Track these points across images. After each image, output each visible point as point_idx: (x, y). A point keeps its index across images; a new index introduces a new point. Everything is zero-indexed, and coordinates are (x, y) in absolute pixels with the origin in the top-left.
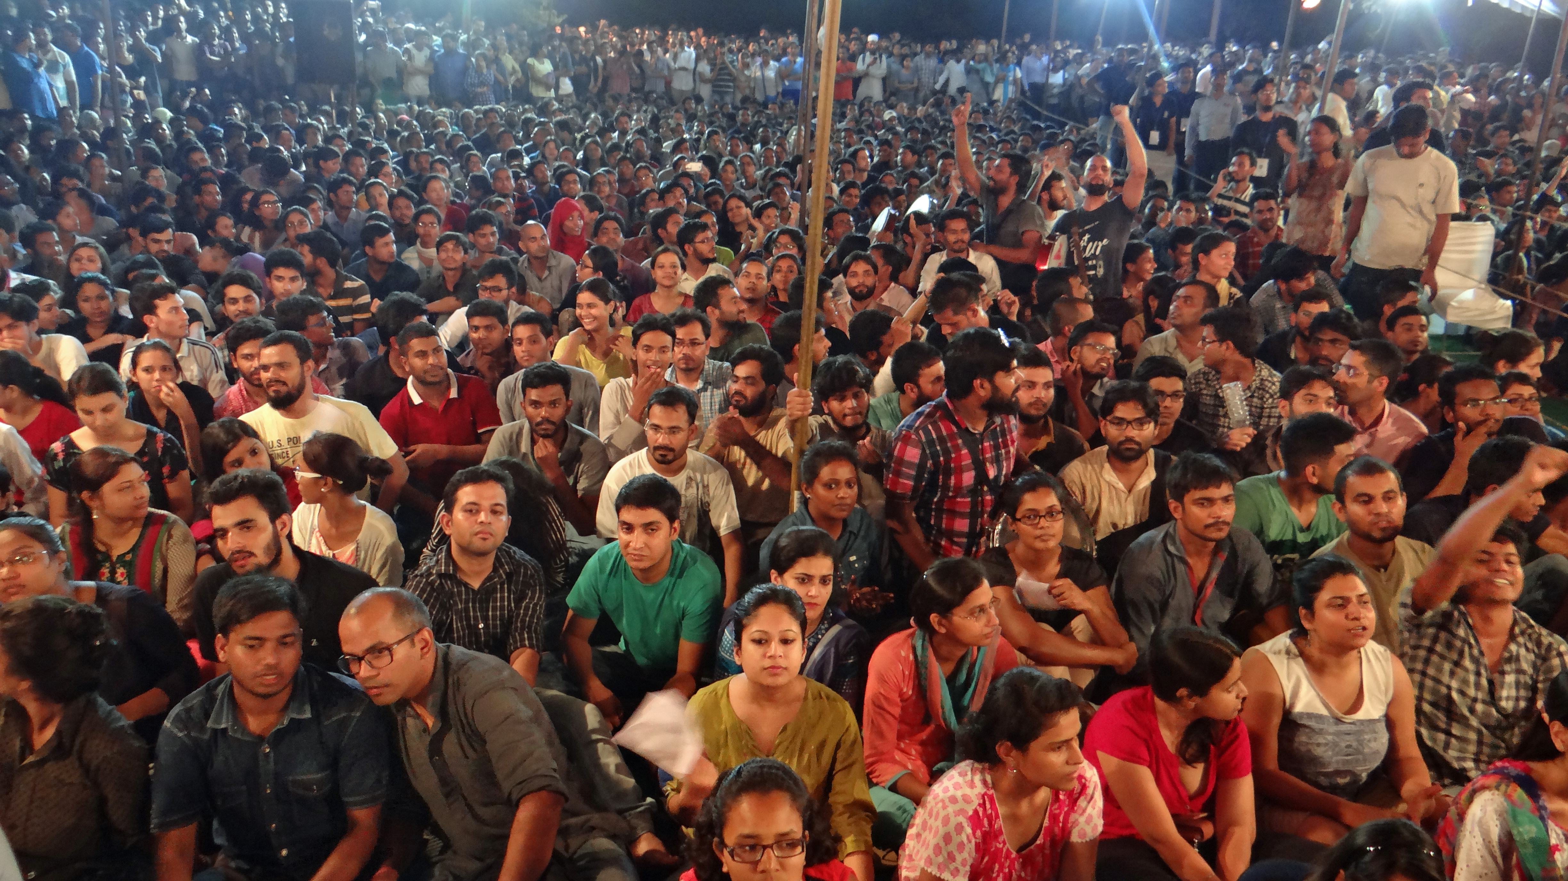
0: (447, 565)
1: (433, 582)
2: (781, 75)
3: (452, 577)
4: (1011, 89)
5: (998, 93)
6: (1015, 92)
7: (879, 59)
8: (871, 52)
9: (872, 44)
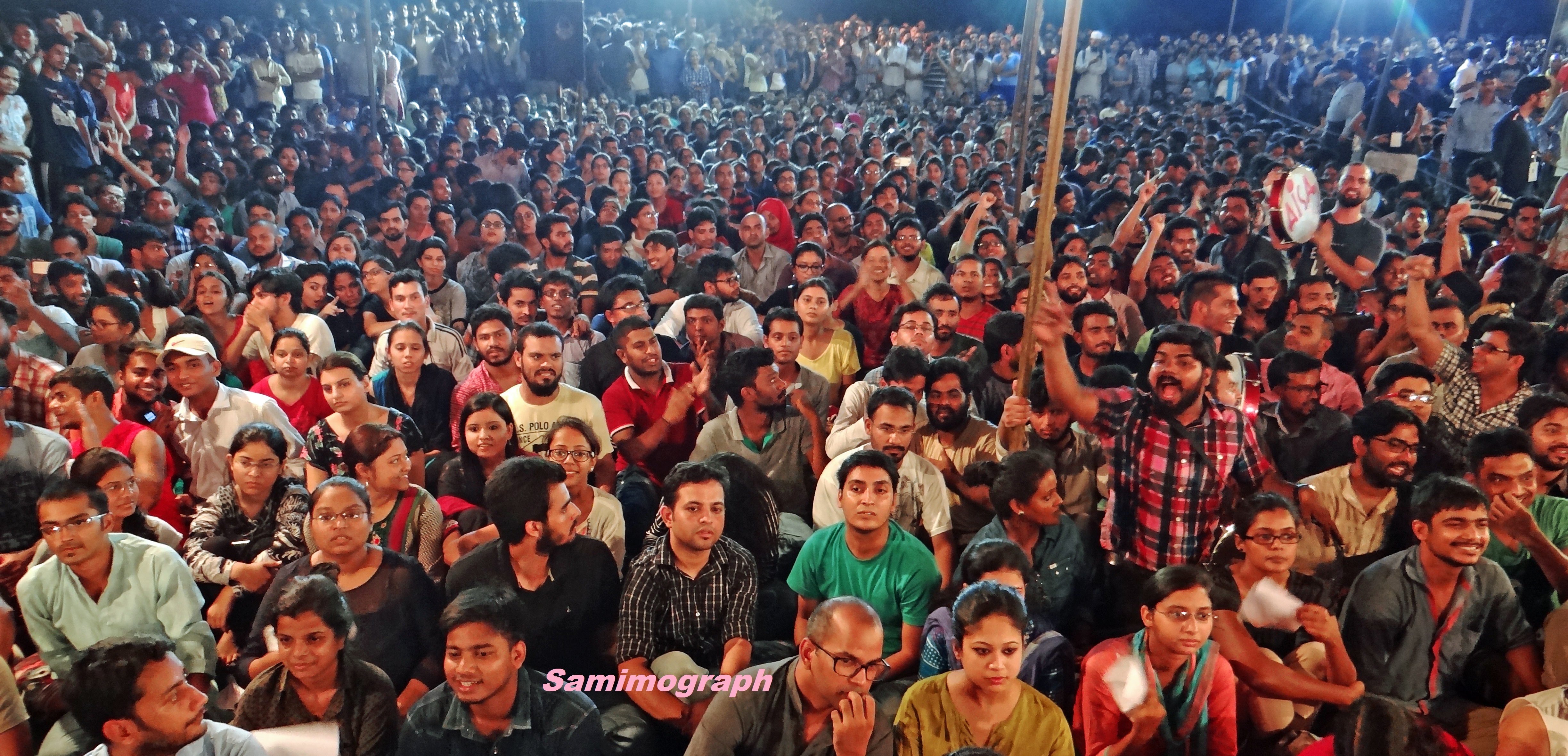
0: (666, 556)
1: (653, 571)
2: (994, 72)
3: (670, 568)
4: (1236, 85)
5: (1222, 90)
6: (1240, 89)
7: (1101, 56)
8: (1094, 50)
9: (1096, 41)
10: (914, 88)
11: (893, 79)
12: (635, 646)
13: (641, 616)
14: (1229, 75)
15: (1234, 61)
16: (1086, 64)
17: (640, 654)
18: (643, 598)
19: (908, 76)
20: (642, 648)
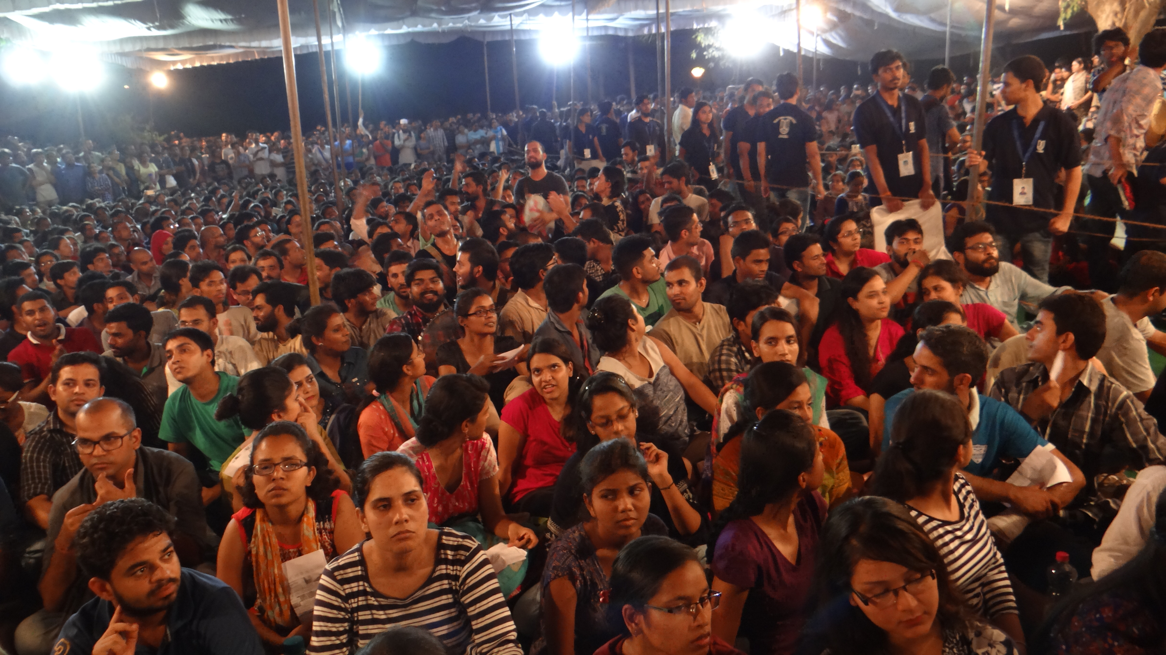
0: (54, 423)
1: (45, 436)
2: (335, 155)
3: (60, 432)
4: (501, 143)
5: (493, 147)
6: (504, 146)
7: (410, 135)
8: (405, 131)
9: (405, 125)
10: (280, 173)
11: (262, 169)
12: (36, 488)
13: (38, 467)
14: (494, 138)
15: (496, 128)
16: (402, 142)
17: (41, 493)
18: (39, 453)
19: (273, 164)
20: (42, 488)
